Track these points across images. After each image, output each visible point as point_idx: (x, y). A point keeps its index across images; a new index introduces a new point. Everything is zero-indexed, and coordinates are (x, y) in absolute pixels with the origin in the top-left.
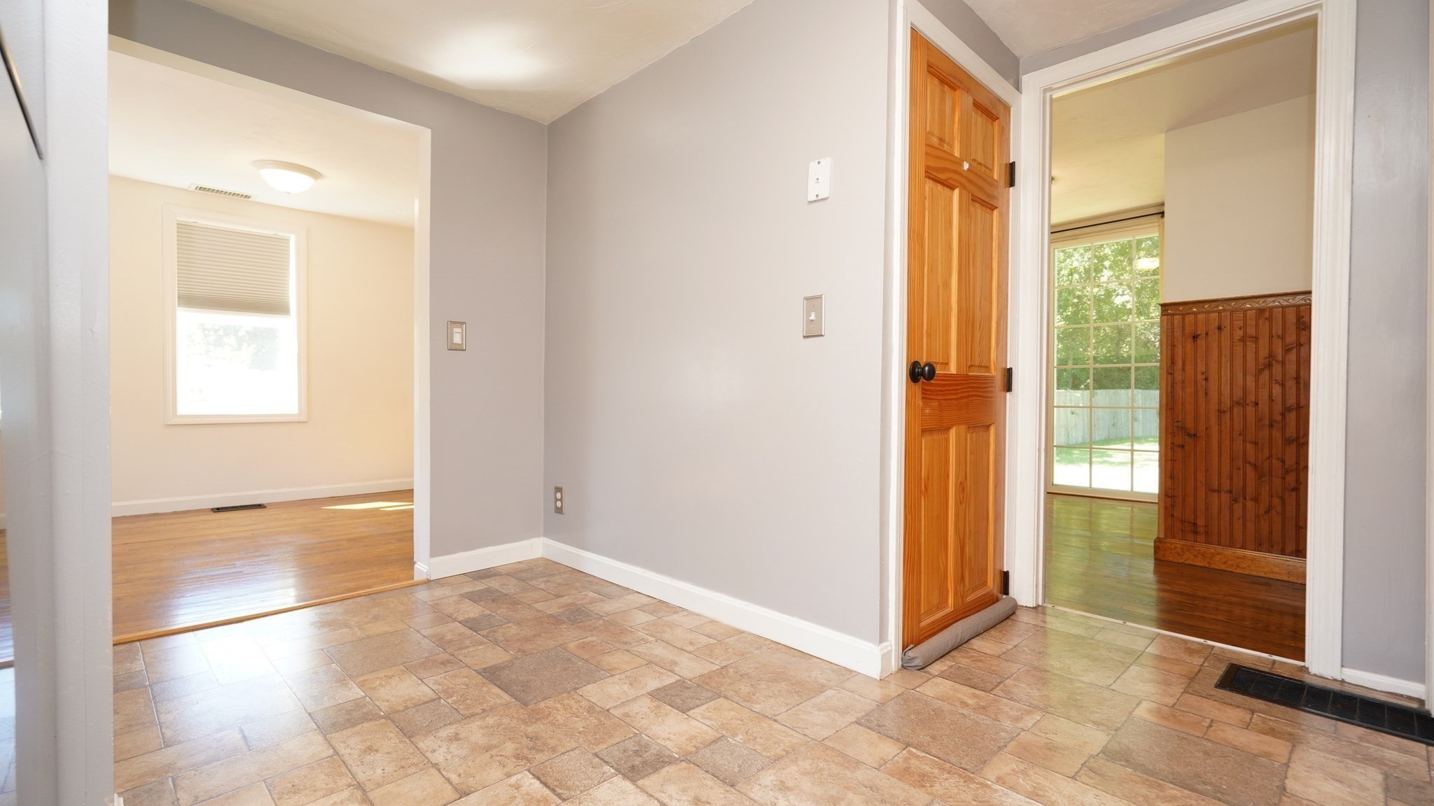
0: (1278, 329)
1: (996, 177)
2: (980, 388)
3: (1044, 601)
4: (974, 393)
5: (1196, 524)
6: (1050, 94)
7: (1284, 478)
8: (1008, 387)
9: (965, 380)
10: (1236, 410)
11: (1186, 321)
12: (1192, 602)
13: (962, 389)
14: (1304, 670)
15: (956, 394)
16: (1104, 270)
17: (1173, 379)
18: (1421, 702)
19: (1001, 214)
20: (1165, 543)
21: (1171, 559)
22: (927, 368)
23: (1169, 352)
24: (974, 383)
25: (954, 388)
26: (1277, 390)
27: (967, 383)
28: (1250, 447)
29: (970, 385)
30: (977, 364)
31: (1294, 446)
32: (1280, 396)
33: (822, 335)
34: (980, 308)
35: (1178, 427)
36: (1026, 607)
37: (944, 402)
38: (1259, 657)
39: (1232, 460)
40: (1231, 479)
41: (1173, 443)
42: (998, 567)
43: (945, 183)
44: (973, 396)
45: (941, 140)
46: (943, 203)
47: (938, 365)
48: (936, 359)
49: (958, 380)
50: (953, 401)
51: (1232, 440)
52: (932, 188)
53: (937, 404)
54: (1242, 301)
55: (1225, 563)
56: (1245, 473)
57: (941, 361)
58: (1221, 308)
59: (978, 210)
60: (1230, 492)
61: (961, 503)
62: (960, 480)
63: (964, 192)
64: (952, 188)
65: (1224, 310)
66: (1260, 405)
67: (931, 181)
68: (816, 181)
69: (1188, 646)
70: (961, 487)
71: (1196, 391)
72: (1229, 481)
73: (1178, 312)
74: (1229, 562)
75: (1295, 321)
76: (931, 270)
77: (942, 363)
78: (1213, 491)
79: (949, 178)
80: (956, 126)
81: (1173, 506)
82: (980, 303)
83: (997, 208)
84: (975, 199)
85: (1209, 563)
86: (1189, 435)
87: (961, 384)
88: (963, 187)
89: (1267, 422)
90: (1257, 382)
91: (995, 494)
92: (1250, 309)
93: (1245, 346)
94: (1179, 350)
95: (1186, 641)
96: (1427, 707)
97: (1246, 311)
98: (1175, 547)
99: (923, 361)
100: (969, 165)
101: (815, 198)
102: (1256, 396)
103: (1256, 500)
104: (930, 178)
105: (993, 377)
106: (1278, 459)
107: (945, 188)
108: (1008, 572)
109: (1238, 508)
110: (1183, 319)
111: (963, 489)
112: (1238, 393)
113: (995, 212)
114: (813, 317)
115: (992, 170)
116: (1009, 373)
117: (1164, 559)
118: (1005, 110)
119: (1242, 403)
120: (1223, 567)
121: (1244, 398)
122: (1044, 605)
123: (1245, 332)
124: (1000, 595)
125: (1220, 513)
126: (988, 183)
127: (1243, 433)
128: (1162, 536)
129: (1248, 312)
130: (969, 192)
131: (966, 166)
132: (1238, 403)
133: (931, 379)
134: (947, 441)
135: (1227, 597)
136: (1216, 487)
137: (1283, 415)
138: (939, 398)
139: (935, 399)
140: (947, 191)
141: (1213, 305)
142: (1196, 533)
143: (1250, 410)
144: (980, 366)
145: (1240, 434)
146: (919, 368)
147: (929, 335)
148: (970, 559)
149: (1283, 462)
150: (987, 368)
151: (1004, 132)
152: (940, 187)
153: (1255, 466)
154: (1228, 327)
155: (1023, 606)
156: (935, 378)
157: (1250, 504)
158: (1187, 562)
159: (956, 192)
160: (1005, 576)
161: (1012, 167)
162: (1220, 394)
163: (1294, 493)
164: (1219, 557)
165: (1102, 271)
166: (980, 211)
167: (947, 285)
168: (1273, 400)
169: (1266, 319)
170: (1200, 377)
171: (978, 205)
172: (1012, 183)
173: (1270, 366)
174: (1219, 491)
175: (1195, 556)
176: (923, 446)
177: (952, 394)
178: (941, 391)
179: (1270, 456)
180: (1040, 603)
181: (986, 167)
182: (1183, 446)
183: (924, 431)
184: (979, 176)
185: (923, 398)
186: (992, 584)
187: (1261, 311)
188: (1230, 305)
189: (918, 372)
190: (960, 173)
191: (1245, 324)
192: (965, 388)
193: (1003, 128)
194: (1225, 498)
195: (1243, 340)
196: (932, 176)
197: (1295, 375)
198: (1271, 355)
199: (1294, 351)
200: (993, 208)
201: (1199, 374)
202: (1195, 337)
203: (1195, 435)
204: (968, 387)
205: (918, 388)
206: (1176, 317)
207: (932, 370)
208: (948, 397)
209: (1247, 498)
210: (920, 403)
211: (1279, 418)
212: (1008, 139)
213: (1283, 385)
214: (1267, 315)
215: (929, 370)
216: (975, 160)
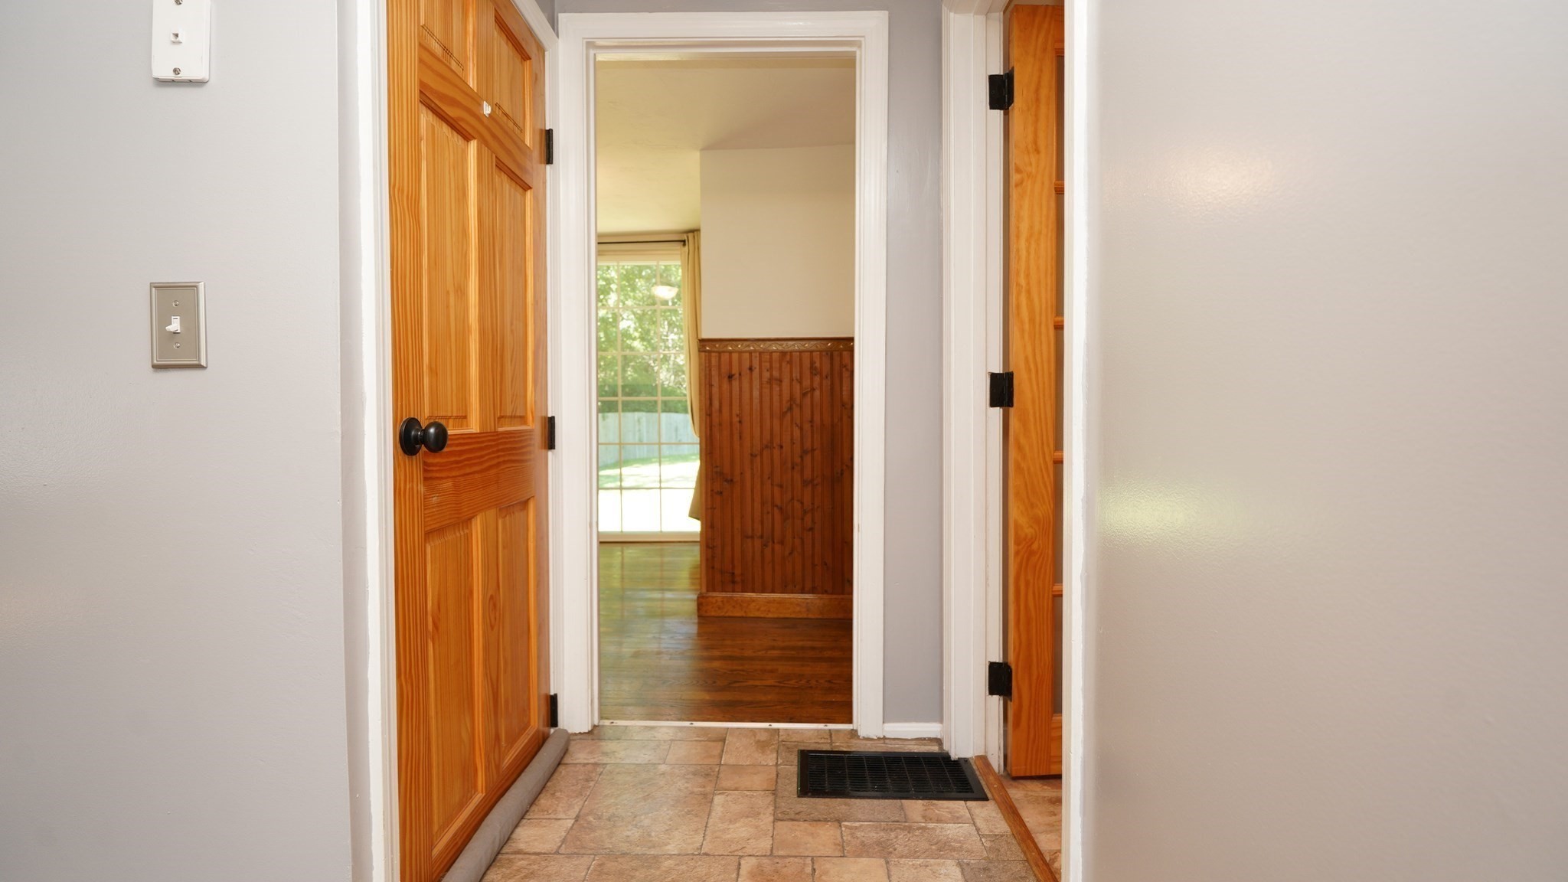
0: (796, 374)
1: (528, 142)
2: (515, 449)
3: (601, 718)
4: (506, 459)
5: (733, 573)
6: (595, 52)
7: (802, 519)
8: (550, 443)
9: (494, 440)
10: (765, 453)
11: (722, 359)
12: (740, 668)
13: (489, 454)
14: (854, 734)
15: (481, 463)
16: (611, 293)
17: (711, 421)
18: (939, 741)
19: (536, 199)
20: (707, 597)
21: (713, 614)
22: (432, 430)
23: (708, 392)
24: (505, 443)
25: (478, 454)
26: (797, 432)
27: (498, 445)
28: (777, 490)
29: (501, 447)
30: (509, 413)
31: (809, 488)
32: (799, 439)
33: (199, 367)
34: (512, 331)
35: (716, 472)
36: (580, 733)
37: (462, 479)
38: (818, 730)
39: (763, 504)
40: (762, 523)
41: (712, 490)
42: (543, 692)
43: (454, 123)
44: (505, 462)
45: (446, 50)
46: (452, 158)
47: (451, 422)
48: (449, 408)
49: (482, 442)
50: (477, 476)
51: (762, 484)
52: (433, 126)
53: (450, 484)
54: (769, 343)
55: (758, 610)
56: (773, 515)
57: (455, 414)
58: (752, 348)
59: (506, 186)
60: (762, 537)
61: (492, 627)
62: (490, 592)
63: (485, 149)
64: (467, 138)
65: (755, 351)
66: (784, 448)
67: (430, 113)
68: (173, 38)
69: (757, 738)
70: (492, 603)
71: (732, 435)
72: (760, 526)
73: (715, 350)
74: (762, 609)
75: (809, 366)
76: (434, 264)
77: (457, 417)
78: (747, 537)
79: (463, 120)
80: (470, 39)
81: (713, 557)
82: (512, 324)
83: (530, 188)
84: (501, 166)
85: (745, 612)
86: (726, 481)
87: (487, 447)
88: (483, 142)
89: (790, 465)
90: (781, 425)
91: (537, 594)
92: (775, 352)
93: (771, 389)
94: (715, 390)
95: (752, 730)
96: (946, 747)
97: (771, 353)
98: (717, 601)
99: (424, 416)
100: (492, 110)
101: (171, 76)
102: (781, 440)
103: (782, 543)
104: (429, 107)
105: (531, 431)
106: (798, 501)
107: (455, 133)
108: (556, 695)
109: (768, 551)
110: (720, 358)
111: (495, 606)
112: (767, 436)
113: (529, 193)
114: (175, 325)
115: (522, 131)
116: (550, 423)
117: (708, 615)
118: (538, 50)
119: (769, 446)
120: (758, 614)
121: (772, 441)
122: (601, 724)
123: (771, 375)
124: (546, 729)
125: (753, 559)
126: (519, 148)
127: (771, 477)
128: (704, 590)
129: (774, 354)
130: (493, 152)
131: (487, 110)
132: (767, 447)
133: (442, 448)
134: (468, 539)
135: (769, 652)
136: (750, 533)
137: (802, 457)
138: (454, 474)
139: (448, 477)
140: (457, 139)
141: (745, 343)
142: (733, 582)
143: (776, 452)
144: (513, 417)
145: (769, 478)
146: (418, 430)
147: (434, 371)
148: (507, 701)
149: (802, 503)
150: (523, 419)
151: (538, 80)
152: (446, 129)
153: (781, 509)
154: (758, 367)
155: (575, 734)
156: (448, 442)
157: (777, 547)
158: (727, 615)
159: (473, 145)
160: (553, 701)
161: (548, 135)
162: (752, 438)
163: (811, 533)
164: (754, 604)
165: (609, 294)
166: (508, 186)
167: (461, 292)
168: (794, 443)
169: (788, 362)
170: (736, 420)
171: (505, 177)
172: (549, 159)
173: (790, 409)
174: (752, 537)
175: (734, 607)
176: (429, 557)
177: (475, 464)
178: (457, 462)
179: (793, 499)
180: (596, 723)
181: (515, 124)
182: (721, 493)
183: (428, 535)
184: (506, 133)
185: (426, 479)
186: (536, 719)
187: (783, 354)
188: (759, 346)
189: (416, 436)
190: (479, 117)
191: (771, 367)
192: (493, 452)
193: (536, 75)
194: (758, 543)
195: (771, 380)
196: (433, 105)
197: (810, 419)
198: (792, 399)
199: (809, 395)
200: (526, 187)
201: (734, 415)
202: (730, 377)
203: (732, 480)
204: (498, 451)
205: (415, 464)
206: (713, 354)
207: (442, 432)
208: (468, 470)
209: (775, 541)
210: (422, 488)
211: (798, 460)
212: (543, 95)
213: (801, 429)
214: (788, 357)
215: (437, 434)
216: (500, 107)
